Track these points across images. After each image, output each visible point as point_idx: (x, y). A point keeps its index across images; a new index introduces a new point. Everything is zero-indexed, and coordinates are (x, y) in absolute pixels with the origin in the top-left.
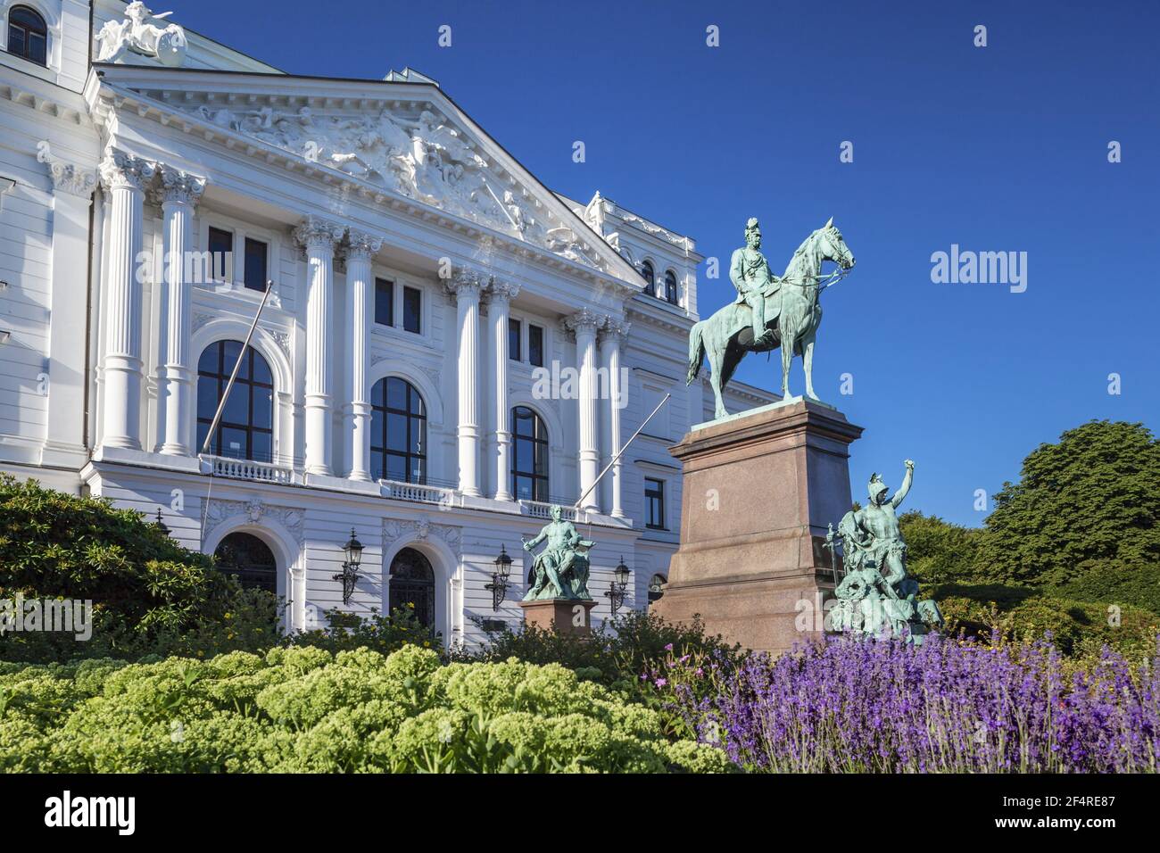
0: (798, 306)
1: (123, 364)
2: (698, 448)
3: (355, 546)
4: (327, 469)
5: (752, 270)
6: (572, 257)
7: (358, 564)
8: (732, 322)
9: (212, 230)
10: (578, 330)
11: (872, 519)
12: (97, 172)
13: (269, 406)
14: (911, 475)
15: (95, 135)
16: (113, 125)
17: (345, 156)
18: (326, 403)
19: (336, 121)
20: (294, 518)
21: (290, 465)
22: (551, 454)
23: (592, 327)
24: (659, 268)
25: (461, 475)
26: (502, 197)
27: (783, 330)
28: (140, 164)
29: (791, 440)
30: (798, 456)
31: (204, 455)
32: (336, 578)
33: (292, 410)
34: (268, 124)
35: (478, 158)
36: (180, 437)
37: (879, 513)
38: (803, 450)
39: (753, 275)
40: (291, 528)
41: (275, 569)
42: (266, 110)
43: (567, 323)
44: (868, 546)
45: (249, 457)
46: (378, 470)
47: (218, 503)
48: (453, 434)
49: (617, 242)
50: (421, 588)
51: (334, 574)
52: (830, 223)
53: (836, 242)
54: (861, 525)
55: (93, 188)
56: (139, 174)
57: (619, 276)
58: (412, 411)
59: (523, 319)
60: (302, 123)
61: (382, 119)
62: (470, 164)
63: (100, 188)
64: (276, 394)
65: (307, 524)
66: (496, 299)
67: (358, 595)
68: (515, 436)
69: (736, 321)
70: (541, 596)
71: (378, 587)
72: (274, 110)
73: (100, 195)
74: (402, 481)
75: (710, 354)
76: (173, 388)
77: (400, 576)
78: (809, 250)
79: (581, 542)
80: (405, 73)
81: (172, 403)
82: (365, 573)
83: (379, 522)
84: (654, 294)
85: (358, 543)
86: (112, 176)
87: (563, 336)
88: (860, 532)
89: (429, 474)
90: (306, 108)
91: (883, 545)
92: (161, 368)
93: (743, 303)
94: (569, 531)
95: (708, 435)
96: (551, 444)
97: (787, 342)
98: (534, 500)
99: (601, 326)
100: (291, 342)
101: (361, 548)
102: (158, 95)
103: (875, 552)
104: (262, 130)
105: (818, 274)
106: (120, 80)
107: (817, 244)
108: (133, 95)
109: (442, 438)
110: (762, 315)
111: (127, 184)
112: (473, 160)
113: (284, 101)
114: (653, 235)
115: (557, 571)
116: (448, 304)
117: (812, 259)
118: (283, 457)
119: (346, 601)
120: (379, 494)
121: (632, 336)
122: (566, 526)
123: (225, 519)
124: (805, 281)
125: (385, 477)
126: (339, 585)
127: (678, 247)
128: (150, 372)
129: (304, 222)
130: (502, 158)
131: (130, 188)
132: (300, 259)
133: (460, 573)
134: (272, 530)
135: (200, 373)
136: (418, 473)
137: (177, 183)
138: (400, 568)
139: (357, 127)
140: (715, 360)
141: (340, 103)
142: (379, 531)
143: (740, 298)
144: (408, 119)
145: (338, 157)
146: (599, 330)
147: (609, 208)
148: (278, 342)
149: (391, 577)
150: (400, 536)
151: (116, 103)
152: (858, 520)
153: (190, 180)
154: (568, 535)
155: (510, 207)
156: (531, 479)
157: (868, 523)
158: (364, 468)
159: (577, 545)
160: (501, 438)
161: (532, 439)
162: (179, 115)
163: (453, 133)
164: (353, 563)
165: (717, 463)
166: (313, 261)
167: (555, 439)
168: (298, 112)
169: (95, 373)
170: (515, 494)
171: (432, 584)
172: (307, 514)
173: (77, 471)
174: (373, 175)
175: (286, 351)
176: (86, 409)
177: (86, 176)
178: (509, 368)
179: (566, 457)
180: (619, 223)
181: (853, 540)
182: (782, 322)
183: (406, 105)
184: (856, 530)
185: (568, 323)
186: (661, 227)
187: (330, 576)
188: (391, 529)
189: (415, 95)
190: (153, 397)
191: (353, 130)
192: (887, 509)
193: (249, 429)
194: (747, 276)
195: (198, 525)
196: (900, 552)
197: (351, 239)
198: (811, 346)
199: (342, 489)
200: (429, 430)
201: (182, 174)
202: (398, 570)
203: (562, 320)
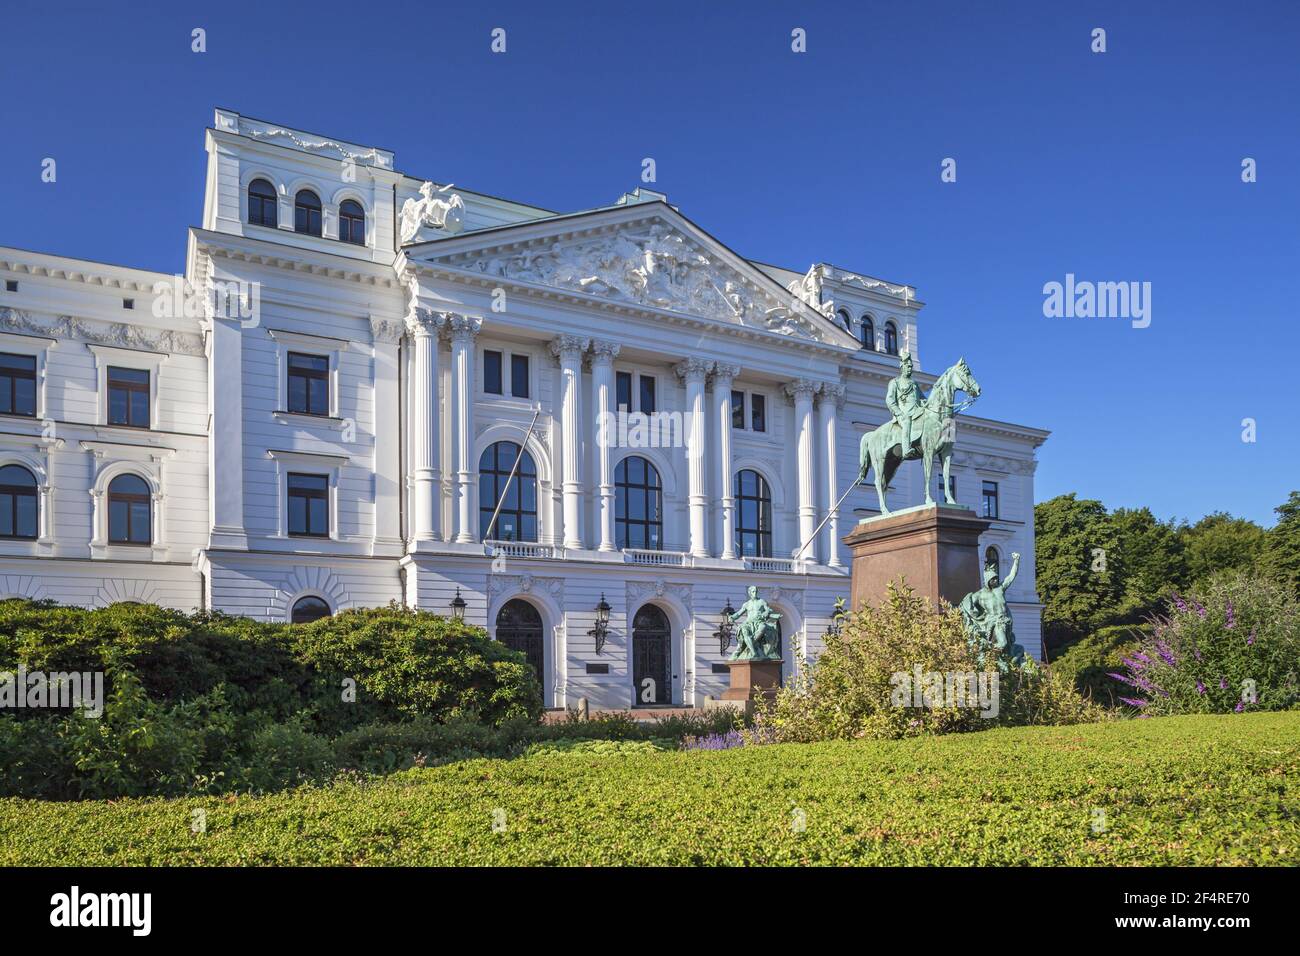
0: (934, 430)
1: (428, 475)
2: (861, 539)
3: (604, 607)
4: (581, 544)
5: (904, 397)
6: (789, 332)
7: (607, 622)
8: (888, 439)
9: (487, 353)
10: (796, 396)
11: (984, 599)
12: (404, 323)
13: (534, 492)
14: (1018, 565)
15: (400, 293)
16: (415, 288)
17: (589, 280)
18: (579, 489)
19: (581, 248)
20: (556, 586)
21: (551, 542)
22: (773, 510)
23: (809, 394)
24: (879, 322)
25: (692, 539)
26: (722, 287)
27: (924, 448)
28: (435, 315)
29: (927, 537)
30: (932, 549)
31: (488, 541)
32: (590, 633)
33: (551, 495)
34: (528, 264)
35: (701, 258)
36: (470, 529)
37: (990, 595)
38: (935, 545)
39: (904, 401)
40: (553, 595)
41: (541, 626)
42: (526, 253)
43: (785, 390)
44: (983, 620)
45: (519, 539)
46: (622, 541)
47: (499, 578)
48: (685, 502)
49: (832, 309)
50: (659, 637)
51: (589, 630)
52: (960, 362)
53: (965, 378)
54: (977, 605)
55: (401, 335)
56: (435, 323)
57: (834, 343)
58: (650, 485)
59: (746, 390)
60: (553, 256)
61: (619, 238)
62: (694, 263)
63: (405, 334)
64: (539, 482)
65: (566, 591)
66: (720, 380)
67: (607, 647)
68: (739, 497)
69: (891, 439)
70: (740, 657)
71: (624, 639)
72: (533, 251)
73: (406, 339)
74: (642, 548)
75: (873, 462)
76: (463, 490)
77: (642, 628)
78: (944, 385)
79: (771, 616)
80: (636, 193)
81: (463, 501)
82: (613, 628)
83: (624, 584)
84: (873, 348)
85: (607, 605)
86: (415, 327)
87: (784, 401)
88: (975, 609)
89: (664, 541)
90: (557, 244)
91: (992, 619)
92: (455, 475)
93: (897, 423)
94: (762, 607)
95: (870, 529)
96: (773, 502)
97: (928, 457)
98: (758, 555)
99: (817, 390)
100: (550, 438)
101: (609, 609)
102: (446, 260)
103: (986, 625)
104: (524, 270)
105: (951, 403)
106: (420, 255)
107: (951, 378)
108: (430, 264)
109: (676, 506)
110: (908, 435)
111: (427, 333)
112: (696, 260)
113: (540, 241)
114: (872, 290)
115: (752, 639)
116: (678, 387)
117: (946, 391)
118: (546, 537)
119: (598, 652)
120: (623, 561)
121: (850, 392)
122: (760, 602)
123: (504, 590)
124: (940, 409)
125: (628, 547)
126: (592, 639)
127: (898, 299)
128: (446, 477)
129: (557, 338)
130: (722, 253)
131: (428, 336)
132: (555, 367)
133: (693, 626)
134: (540, 597)
135: (481, 471)
136: (655, 538)
137: (462, 326)
138: (640, 622)
139: (598, 250)
140: (878, 467)
141: (583, 234)
142: (623, 593)
143: (894, 420)
144: (639, 234)
145: (583, 282)
146: (816, 394)
147: (826, 272)
148: (540, 439)
149: (634, 630)
150: (641, 595)
151: (418, 272)
152: (974, 600)
153: (472, 321)
154: (762, 609)
155: (731, 296)
156: (755, 535)
157: (982, 603)
158: (610, 540)
159: (768, 617)
160: (726, 504)
161: (757, 499)
162: (463, 272)
163: (680, 240)
164: (603, 621)
165: (876, 551)
166: (567, 371)
167: (777, 497)
168: (550, 248)
169: (406, 480)
170: (740, 552)
171: (669, 634)
172: (566, 582)
173: (397, 558)
174: (613, 290)
175: (545, 446)
176: (401, 510)
177: (396, 327)
178: (733, 438)
179: (787, 512)
180: (837, 285)
181: (969, 616)
182: (923, 442)
183: (638, 223)
184: (972, 608)
185: (788, 390)
186: (879, 280)
187: (584, 632)
188: (634, 591)
189: (645, 214)
190: (448, 496)
191: (595, 253)
192: (998, 591)
193: (519, 513)
194: (900, 402)
195: (485, 597)
196: (1004, 625)
197: (595, 348)
198: (948, 458)
199: (593, 560)
200: (664, 500)
201: (466, 318)
202: (640, 623)
203: (782, 387)
